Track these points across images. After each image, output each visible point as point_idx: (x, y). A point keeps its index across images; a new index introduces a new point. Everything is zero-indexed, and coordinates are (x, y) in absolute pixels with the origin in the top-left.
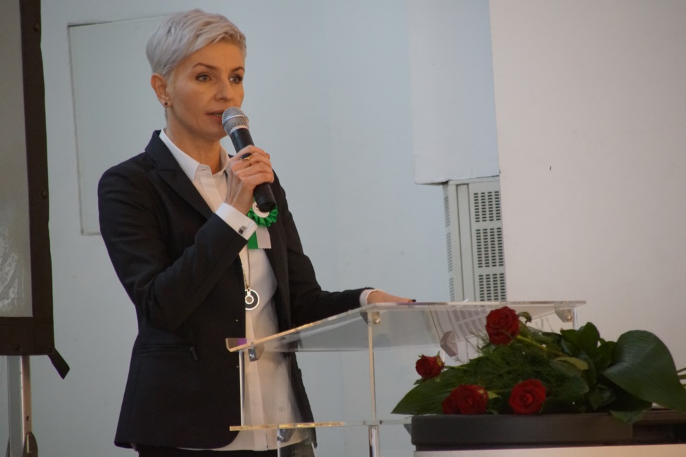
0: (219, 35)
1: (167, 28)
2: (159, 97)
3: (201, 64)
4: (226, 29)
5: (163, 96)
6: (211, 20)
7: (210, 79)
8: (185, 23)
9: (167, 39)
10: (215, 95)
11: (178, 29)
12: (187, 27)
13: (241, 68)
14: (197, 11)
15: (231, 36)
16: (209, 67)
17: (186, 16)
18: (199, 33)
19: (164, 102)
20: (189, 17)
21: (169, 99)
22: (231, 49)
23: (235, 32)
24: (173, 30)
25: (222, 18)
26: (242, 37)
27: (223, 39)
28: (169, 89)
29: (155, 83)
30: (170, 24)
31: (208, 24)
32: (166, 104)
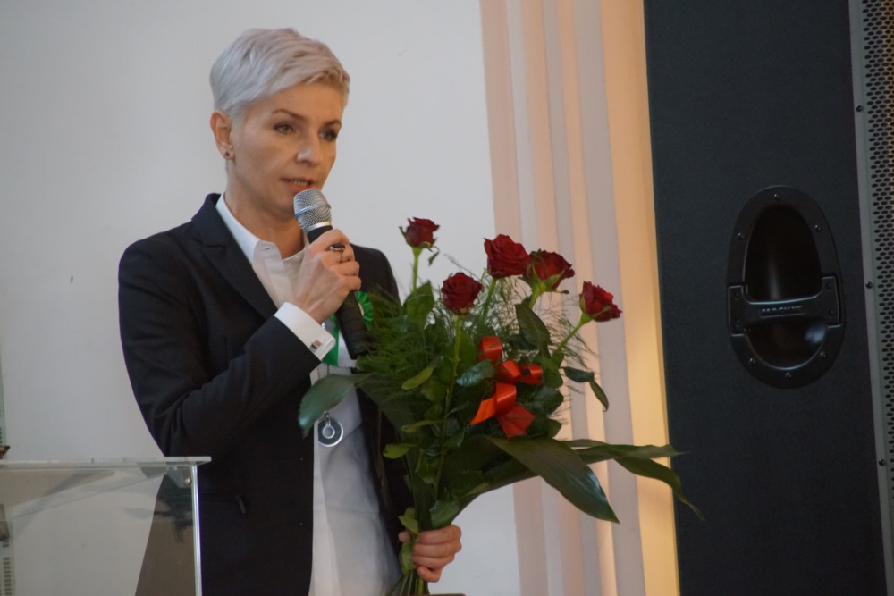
0: (316, 73)
1: (245, 51)
2: (219, 143)
3: (283, 111)
4: (326, 66)
5: (224, 143)
6: (306, 49)
7: (293, 131)
8: (270, 48)
9: (241, 65)
10: (296, 156)
11: (260, 54)
12: (272, 54)
13: (337, 122)
14: (290, 32)
15: (332, 77)
16: (295, 116)
17: (274, 37)
18: (288, 65)
19: (224, 152)
20: (277, 40)
21: (233, 149)
22: (327, 93)
23: (338, 72)
24: (252, 56)
25: (322, 49)
26: (346, 78)
27: (320, 80)
28: (234, 135)
29: (215, 122)
30: (249, 46)
31: (301, 54)
32: (227, 154)
